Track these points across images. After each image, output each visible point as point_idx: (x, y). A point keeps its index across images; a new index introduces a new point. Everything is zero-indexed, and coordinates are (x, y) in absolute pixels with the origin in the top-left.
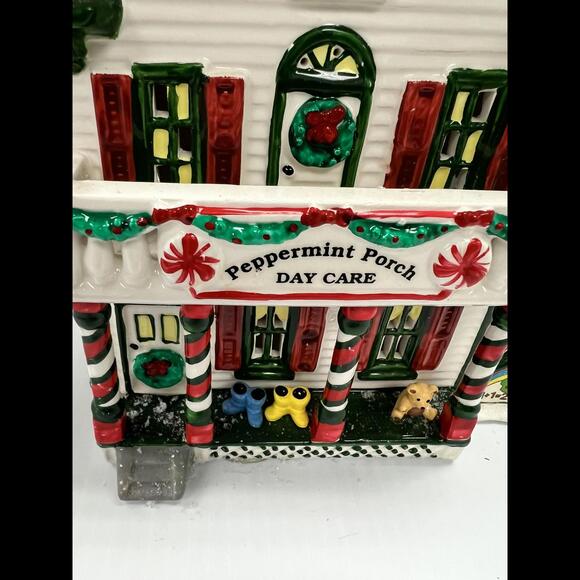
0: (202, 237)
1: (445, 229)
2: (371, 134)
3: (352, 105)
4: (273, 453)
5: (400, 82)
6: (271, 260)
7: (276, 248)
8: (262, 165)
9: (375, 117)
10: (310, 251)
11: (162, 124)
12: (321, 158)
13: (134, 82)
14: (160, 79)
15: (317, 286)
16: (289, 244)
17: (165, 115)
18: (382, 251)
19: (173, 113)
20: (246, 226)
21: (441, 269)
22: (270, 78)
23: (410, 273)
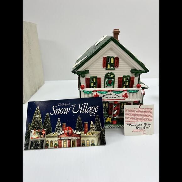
0: (98, 93)
1: (123, 92)
2: (115, 82)
3: (113, 80)
4: (107, 127)
5: (118, 77)
6: (105, 95)
7: (105, 94)
8: (103, 86)
9: (115, 81)
10: (109, 94)
11: (92, 82)
12: (110, 85)
13: (90, 78)
14: (92, 78)
15: (110, 99)
16: (107, 94)
17: (93, 81)
18: (116, 94)
19: (94, 81)
20: (102, 92)
21: (123, 96)
22: (104, 77)
23: (120, 97)
